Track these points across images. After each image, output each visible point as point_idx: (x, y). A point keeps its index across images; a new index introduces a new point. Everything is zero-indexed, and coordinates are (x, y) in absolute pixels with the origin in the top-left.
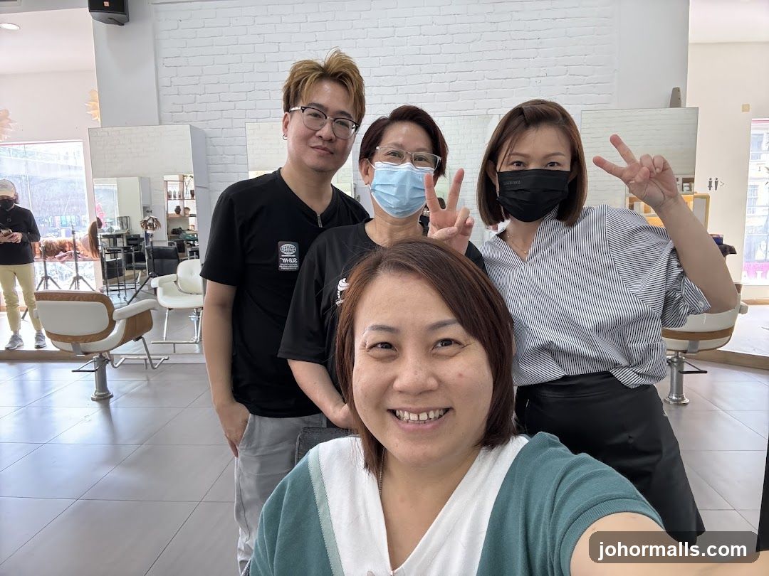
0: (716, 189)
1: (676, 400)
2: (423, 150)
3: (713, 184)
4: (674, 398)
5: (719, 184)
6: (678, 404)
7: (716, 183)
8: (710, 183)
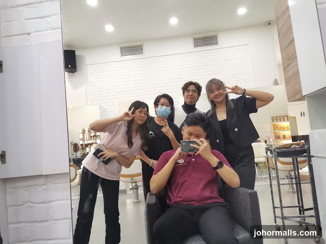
0: (304, 116)
1: (292, 191)
2: (168, 104)
3: (303, 114)
4: (291, 190)
5: (305, 114)
6: (293, 193)
7: (304, 114)
8: (301, 114)
